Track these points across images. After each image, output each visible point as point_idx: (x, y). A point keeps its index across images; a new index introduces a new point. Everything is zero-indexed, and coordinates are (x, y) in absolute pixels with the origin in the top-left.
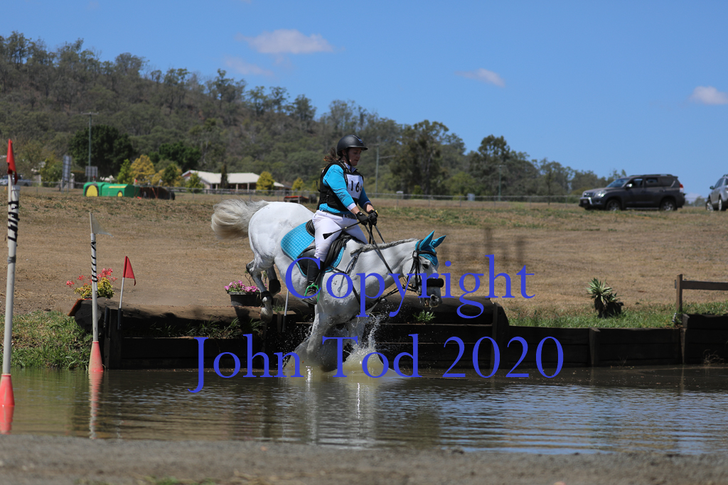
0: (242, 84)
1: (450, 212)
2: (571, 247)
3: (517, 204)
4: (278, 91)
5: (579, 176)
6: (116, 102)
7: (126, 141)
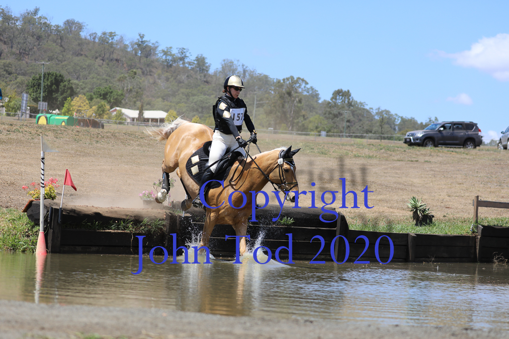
0: (156, 45)
1: (308, 144)
2: (397, 173)
3: (358, 140)
4: (182, 51)
5: (404, 121)
6: (63, 56)
7: (69, 84)
